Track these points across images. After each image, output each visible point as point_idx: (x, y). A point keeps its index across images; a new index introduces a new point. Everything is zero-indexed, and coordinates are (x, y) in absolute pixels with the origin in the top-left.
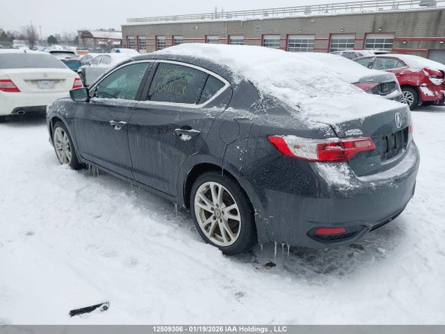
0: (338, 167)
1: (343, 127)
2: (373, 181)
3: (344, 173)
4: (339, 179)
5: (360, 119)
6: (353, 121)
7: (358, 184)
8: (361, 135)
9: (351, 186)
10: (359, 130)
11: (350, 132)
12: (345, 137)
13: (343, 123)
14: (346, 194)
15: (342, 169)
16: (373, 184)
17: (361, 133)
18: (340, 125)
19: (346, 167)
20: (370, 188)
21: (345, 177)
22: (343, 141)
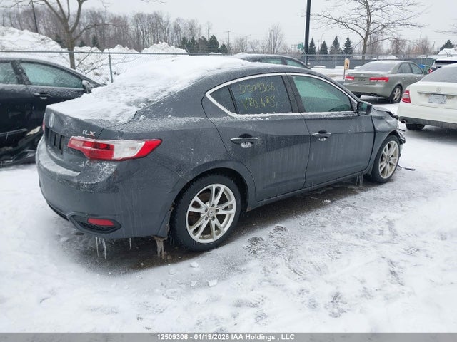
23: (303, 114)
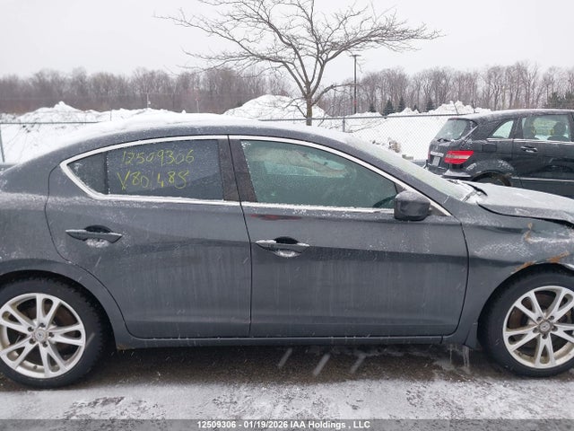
23: (245, 204)
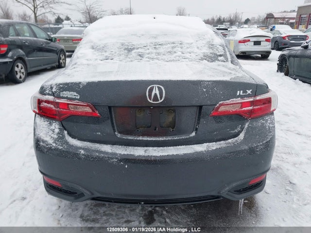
0: (51, 124)
1: (61, 88)
2: (83, 149)
3: (53, 131)
4: (46, 134)
5: (80, 83)
6: (72, 83)
7: (62, 146)
8: (77, 99)
9: (54, 145)
10: (75, 94)
11: (66, 94)
12: (59, 97)
13: (61, 84)
14: (46, 150)
15: (53, 127)
16: (82, 152)
17: (78, 97)
18: (58, 85)
19: (57, 126)
20: (76, 155)
21: (52, 135)
22: (58, 101)
